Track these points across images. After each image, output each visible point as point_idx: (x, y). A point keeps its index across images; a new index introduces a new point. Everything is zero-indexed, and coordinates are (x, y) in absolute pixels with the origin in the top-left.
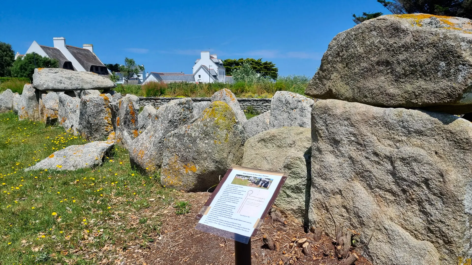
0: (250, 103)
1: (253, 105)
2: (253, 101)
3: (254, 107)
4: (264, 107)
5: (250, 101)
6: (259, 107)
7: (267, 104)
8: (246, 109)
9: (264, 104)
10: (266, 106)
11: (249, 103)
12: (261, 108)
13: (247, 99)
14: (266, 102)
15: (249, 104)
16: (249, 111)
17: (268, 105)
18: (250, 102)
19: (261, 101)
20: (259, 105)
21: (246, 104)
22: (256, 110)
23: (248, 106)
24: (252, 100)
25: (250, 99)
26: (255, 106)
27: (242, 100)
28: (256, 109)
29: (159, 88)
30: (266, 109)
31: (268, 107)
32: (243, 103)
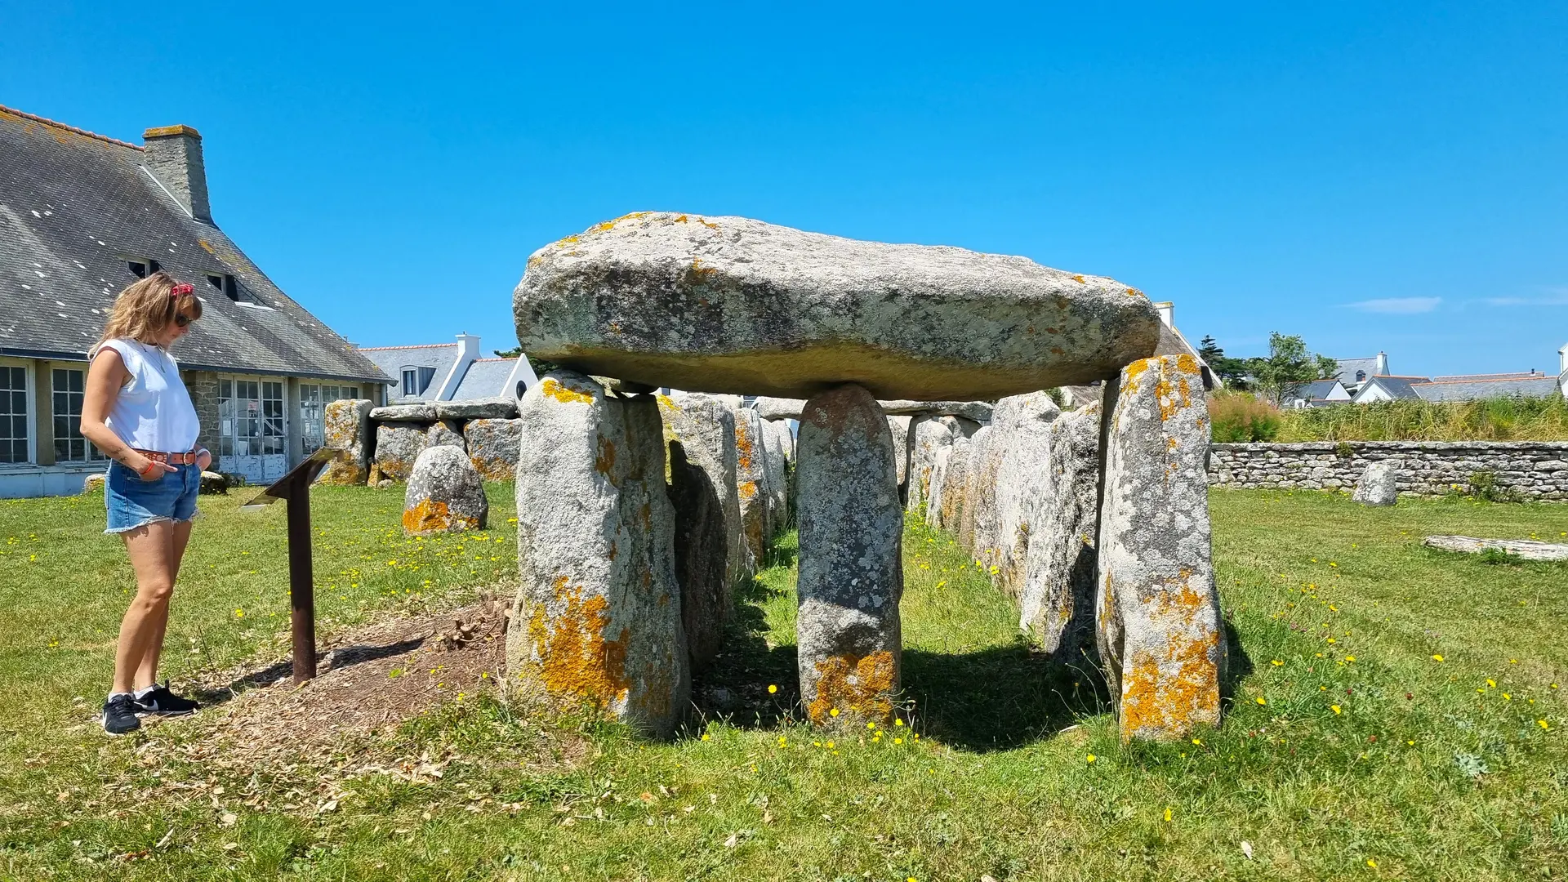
0: (1483, 461)
1: (1495, 467)
2: (1493, 452)
3: (1499, 476)
4: (1539, 475)
5: (1481, 452)
6: (1519, 476)
7: (1554, 462)
8: (1467, 482)
9: (1542, 465)
10: (1550, 471)
11: (1480, 458)
12: (1530, 477)
13: (1469, 446)
14: (1550, 454)
15: (1480, 465)
16: (1478, 488)
17: (1556, 467)
18: (1481, 454)
19: (1525, 451)
20: (1520, 467)
21: (1466, 462)
22: (1508, 486)
23: (1475, 470)
24: (1491, 448)
25: (1482, 445)
26: (1501, 469)
27: (1450, 450)
28: (1507, 481)
29: (1248, 421)
30: (1551, 481)
31: (1556, 473)
32: (1454, 461)
